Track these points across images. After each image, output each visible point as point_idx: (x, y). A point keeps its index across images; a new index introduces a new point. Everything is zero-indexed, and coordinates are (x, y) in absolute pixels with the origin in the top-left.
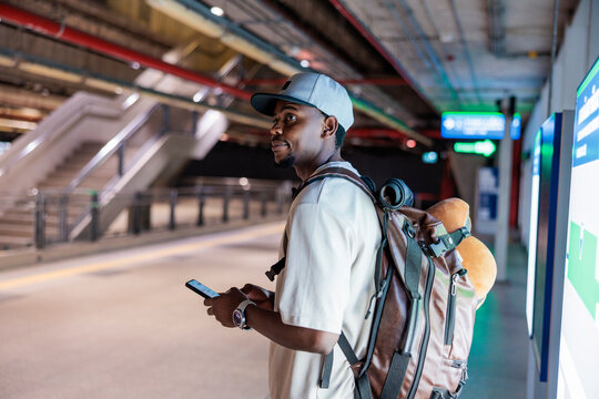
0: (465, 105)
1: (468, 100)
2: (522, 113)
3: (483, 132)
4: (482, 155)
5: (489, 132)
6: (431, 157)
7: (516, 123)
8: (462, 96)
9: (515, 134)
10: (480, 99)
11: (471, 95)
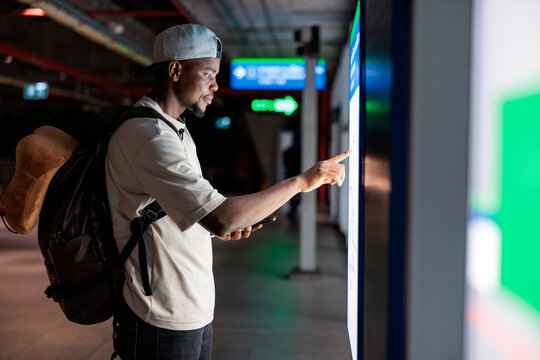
0: (258, 49)
1: (260, 43)
2: (327, 60)
3: (281, 82)
4: (283, 114)
5: (289, 81)
6: (225, 122)
7: (320, 70)
8: (252, 37)
9: (320, 83)
10: (276, 42)
11: (265, 37)
